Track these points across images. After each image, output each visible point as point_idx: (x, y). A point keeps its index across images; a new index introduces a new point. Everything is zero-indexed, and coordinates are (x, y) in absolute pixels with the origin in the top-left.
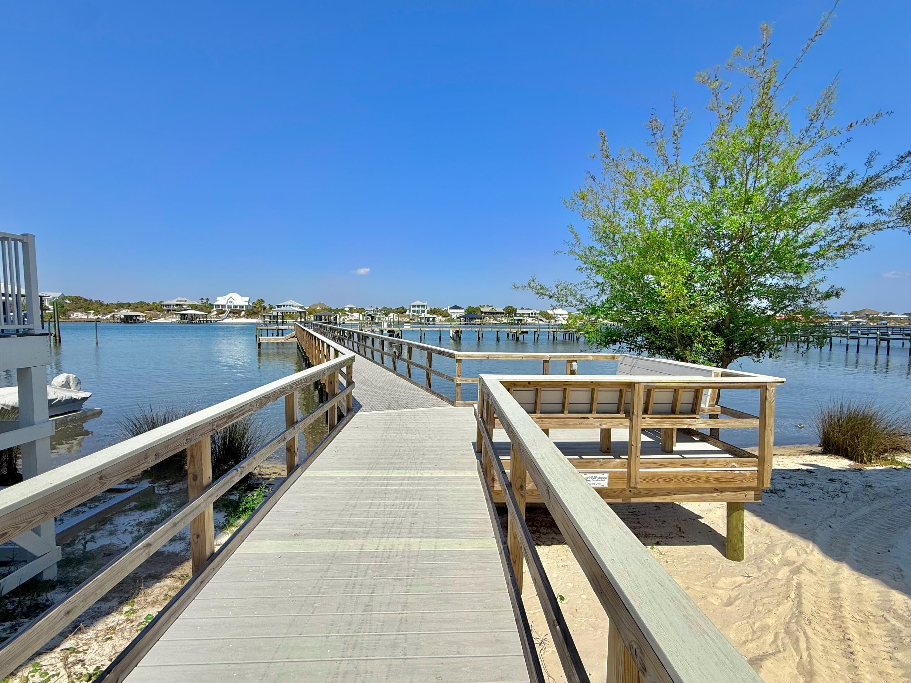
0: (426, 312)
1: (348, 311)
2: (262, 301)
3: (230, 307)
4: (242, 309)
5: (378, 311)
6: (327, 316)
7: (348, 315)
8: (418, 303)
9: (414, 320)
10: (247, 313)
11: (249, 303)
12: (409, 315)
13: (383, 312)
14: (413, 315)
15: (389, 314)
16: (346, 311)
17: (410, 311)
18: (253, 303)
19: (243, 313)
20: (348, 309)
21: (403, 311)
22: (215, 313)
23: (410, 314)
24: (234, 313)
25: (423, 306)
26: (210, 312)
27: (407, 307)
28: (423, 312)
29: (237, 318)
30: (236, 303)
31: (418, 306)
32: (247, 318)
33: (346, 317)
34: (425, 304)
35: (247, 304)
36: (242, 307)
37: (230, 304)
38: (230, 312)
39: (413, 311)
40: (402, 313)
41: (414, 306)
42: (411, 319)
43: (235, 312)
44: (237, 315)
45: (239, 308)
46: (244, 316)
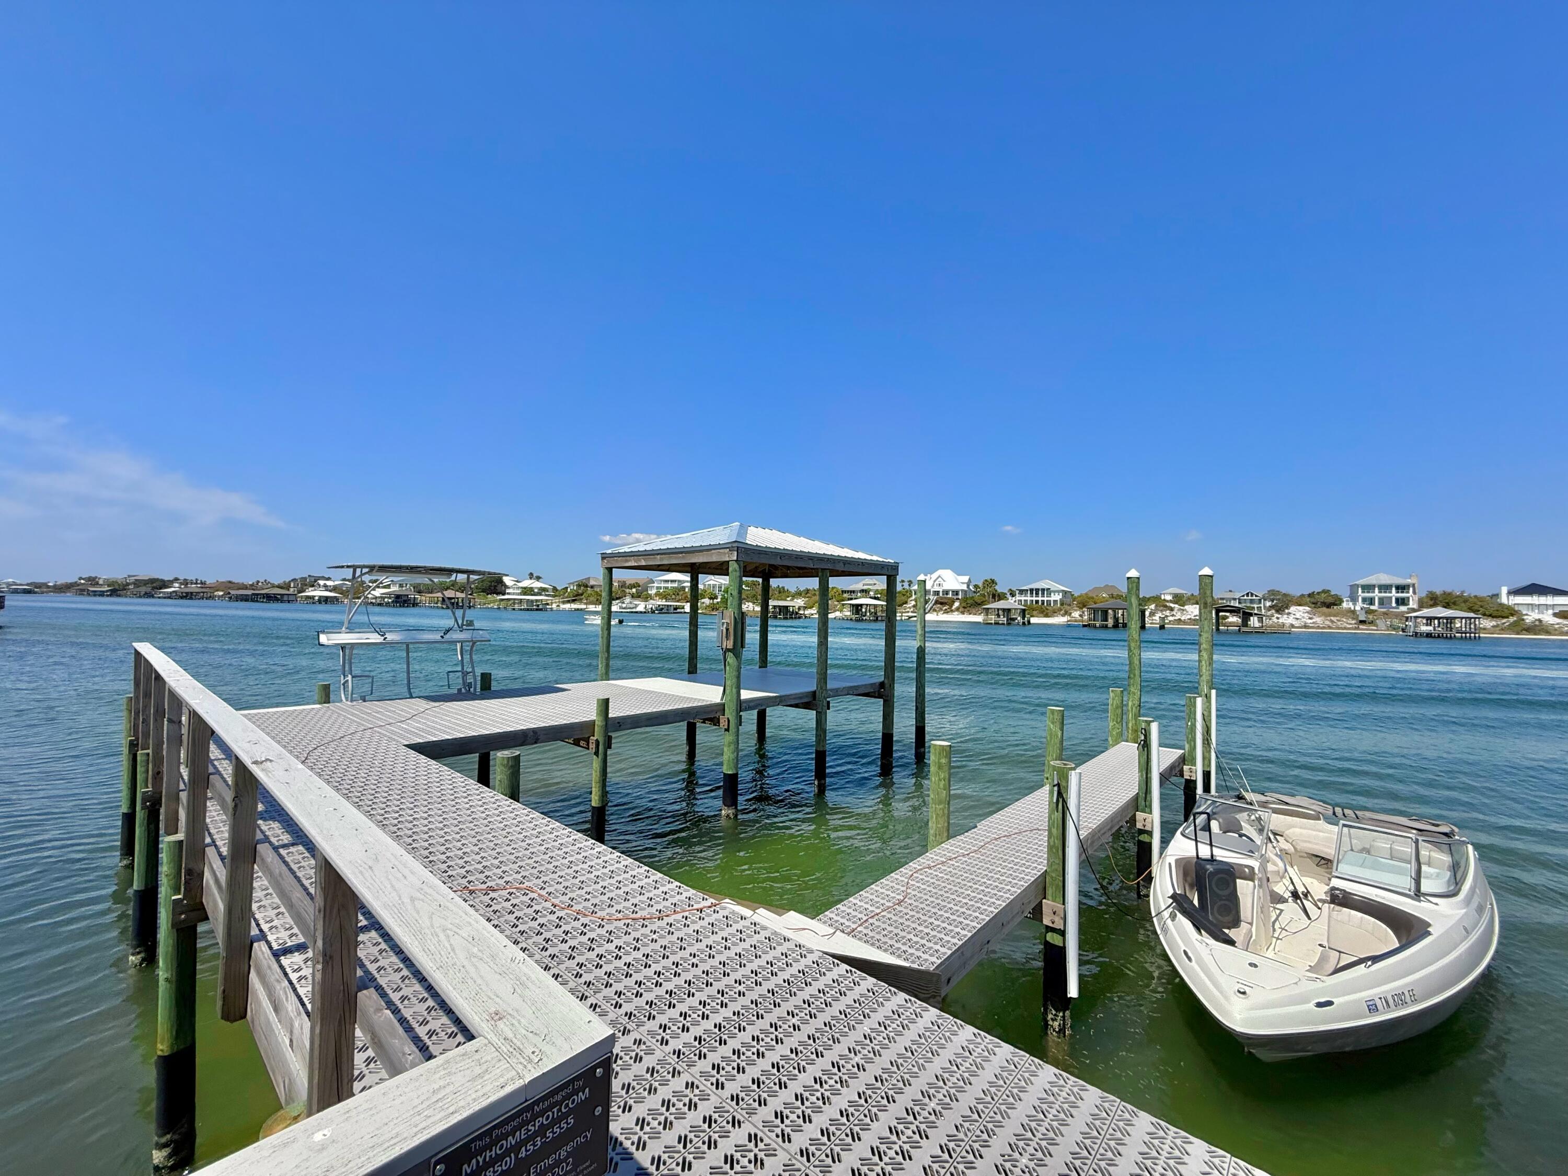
0: (1413, 604)
1: (1171, 601)
2: (993, 581)
3: (937, 593)
4: (955, 597)
5: (1252, 601)
6: (1120, 612)
7: (1172, 609)
8: (1385, 579)
9: (1372, 623)
10: (963, 605)
11: (968, 587)
12: (1354, 612)
13: (1268, 604)
14: (1369, 612)
15: (1287, 608)
16: (1168, 601)
17: (1354, 599)
18: (976, 586)
19: (957, 604)
20: (1169, 598)
21: (1330, 600)
22: (913, 603)
23: (1358, 608)
24: (942, 603)
25: (1401, 588)
26: (906, 603)
27: (1344, 593)
28: (1401, 602)
29: (946, 612)
30: (946, 586)
31: (1385, 588)
32: (963, 613)
33: (1168, 613)
34: (1409, 581)
35: (965, 587)
36: (956, 593)
37: (936, 588)
38: (937, 602)
39: (1364, 600)
40: (1329, 606)
41: (1368, 588)
42: (1362, 622)
43: (944, 602)
44: (946, 607)
45: (950, 595)
46: (957, 609)
